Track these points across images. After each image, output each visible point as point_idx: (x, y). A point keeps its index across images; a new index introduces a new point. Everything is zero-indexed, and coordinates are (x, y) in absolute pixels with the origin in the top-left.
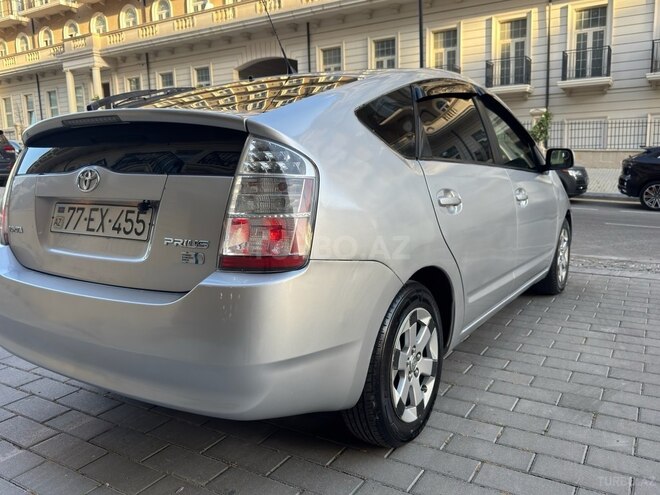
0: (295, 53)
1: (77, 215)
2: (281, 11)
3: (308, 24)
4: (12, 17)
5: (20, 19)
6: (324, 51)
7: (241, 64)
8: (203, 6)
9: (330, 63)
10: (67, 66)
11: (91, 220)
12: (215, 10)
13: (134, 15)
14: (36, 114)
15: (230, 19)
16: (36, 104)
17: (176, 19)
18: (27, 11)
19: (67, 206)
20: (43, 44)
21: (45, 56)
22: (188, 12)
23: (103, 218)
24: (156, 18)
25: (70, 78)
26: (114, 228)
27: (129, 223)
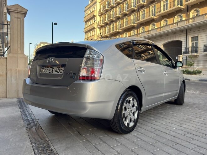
0: (182, 39)
1: (47, 69)
2: (178, 27)
3: (187, 30)
4: (106, 35)
5: (107, 35)
6: (192, 38)
7: (164, 43)
8: (154, 27)
9: (194, 41)
11: (50, 70)
12: (157, 28)
13: (135, 31)
15: (162, 31)
17: (146, 32)
18: (109, 33)
19: (45, 67)
22: (150, 30)
23: (53, 69)
24: (140, 32)
26: (55, 72)
27: (59, 70)
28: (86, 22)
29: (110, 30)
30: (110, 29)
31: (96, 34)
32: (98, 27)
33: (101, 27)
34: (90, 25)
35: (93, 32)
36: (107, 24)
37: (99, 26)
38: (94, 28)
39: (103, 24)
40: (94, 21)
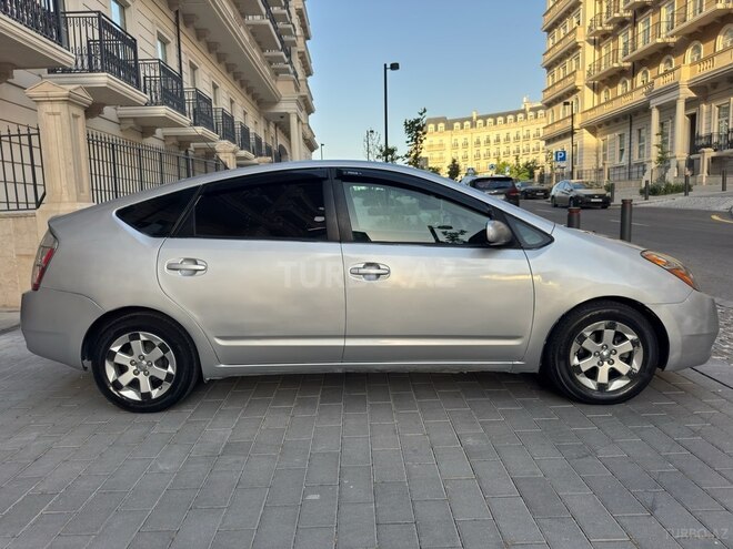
4: (616, 65)
10: (654, 103)
14: (626, 154)
16: (627, 141)
18: (630, 55)
20: (639, 84)
21: (638, 97)
25: (655, 114)
28: (549, 30)
29: (633, 44)
30: (633, 39)
31: (584, 67)
32: (589, 41)
33: (600, 39)
34: (562, 36)
35: (574, 61)
36: (622, 23)
37: (593, 35)
38: (575, 48)
39: (609, 24)
40: (575, 21)
